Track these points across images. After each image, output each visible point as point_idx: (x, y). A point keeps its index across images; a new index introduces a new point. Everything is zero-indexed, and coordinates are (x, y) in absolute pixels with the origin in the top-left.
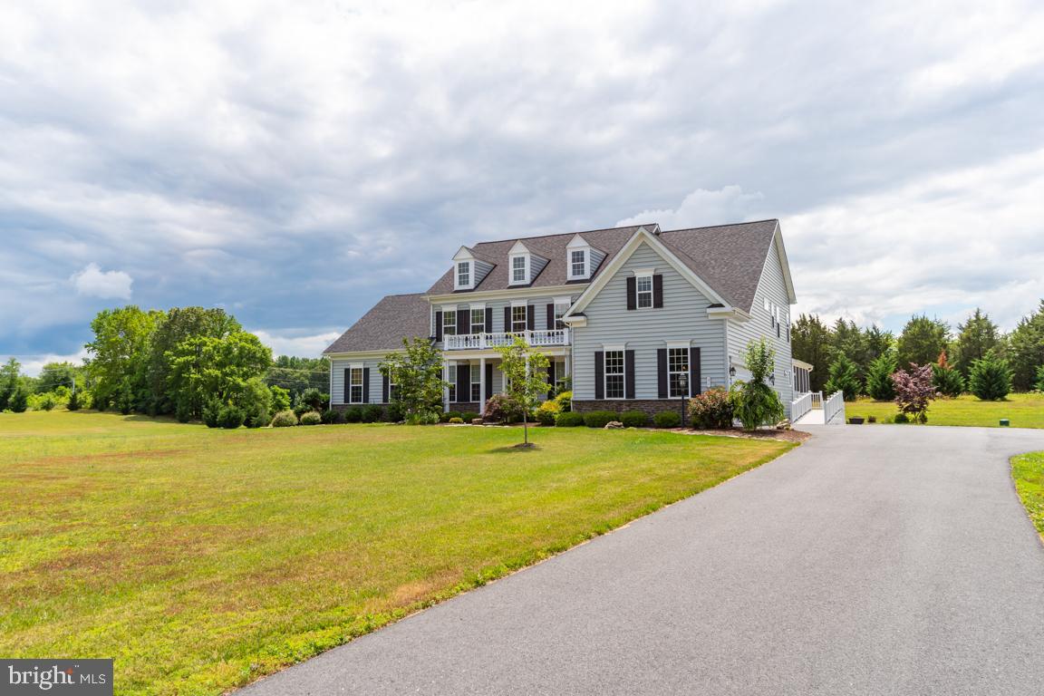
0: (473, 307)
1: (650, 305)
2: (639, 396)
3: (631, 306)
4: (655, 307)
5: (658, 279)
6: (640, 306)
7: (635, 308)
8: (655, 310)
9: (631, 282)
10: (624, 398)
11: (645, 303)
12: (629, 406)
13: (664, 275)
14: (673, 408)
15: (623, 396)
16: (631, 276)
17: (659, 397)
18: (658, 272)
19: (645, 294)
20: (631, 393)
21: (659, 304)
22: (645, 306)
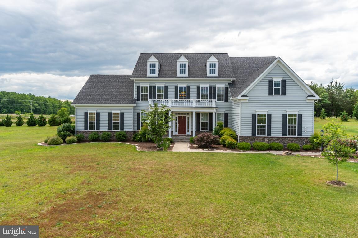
0: (157, 85)
1: (279, 94)
2: (273, 135)
3: (271, 94)
4: (282, 95)
5: (284, 82)
6: (275, 94)
7: (273, 95)
8: (282, 96)
9: (271, 82)
10: (266, 136)
11: (277, 92)
12: (268, 139)
13: (286, 81)
14: (289, 141)
15: (265, 135)
16: (270, 79)
17: (283, 136)
18: (284, 79)
19: (277, 89)
20: (269, 133)
21: (284, 94)
22: (277, 94)
